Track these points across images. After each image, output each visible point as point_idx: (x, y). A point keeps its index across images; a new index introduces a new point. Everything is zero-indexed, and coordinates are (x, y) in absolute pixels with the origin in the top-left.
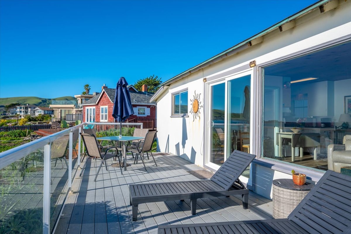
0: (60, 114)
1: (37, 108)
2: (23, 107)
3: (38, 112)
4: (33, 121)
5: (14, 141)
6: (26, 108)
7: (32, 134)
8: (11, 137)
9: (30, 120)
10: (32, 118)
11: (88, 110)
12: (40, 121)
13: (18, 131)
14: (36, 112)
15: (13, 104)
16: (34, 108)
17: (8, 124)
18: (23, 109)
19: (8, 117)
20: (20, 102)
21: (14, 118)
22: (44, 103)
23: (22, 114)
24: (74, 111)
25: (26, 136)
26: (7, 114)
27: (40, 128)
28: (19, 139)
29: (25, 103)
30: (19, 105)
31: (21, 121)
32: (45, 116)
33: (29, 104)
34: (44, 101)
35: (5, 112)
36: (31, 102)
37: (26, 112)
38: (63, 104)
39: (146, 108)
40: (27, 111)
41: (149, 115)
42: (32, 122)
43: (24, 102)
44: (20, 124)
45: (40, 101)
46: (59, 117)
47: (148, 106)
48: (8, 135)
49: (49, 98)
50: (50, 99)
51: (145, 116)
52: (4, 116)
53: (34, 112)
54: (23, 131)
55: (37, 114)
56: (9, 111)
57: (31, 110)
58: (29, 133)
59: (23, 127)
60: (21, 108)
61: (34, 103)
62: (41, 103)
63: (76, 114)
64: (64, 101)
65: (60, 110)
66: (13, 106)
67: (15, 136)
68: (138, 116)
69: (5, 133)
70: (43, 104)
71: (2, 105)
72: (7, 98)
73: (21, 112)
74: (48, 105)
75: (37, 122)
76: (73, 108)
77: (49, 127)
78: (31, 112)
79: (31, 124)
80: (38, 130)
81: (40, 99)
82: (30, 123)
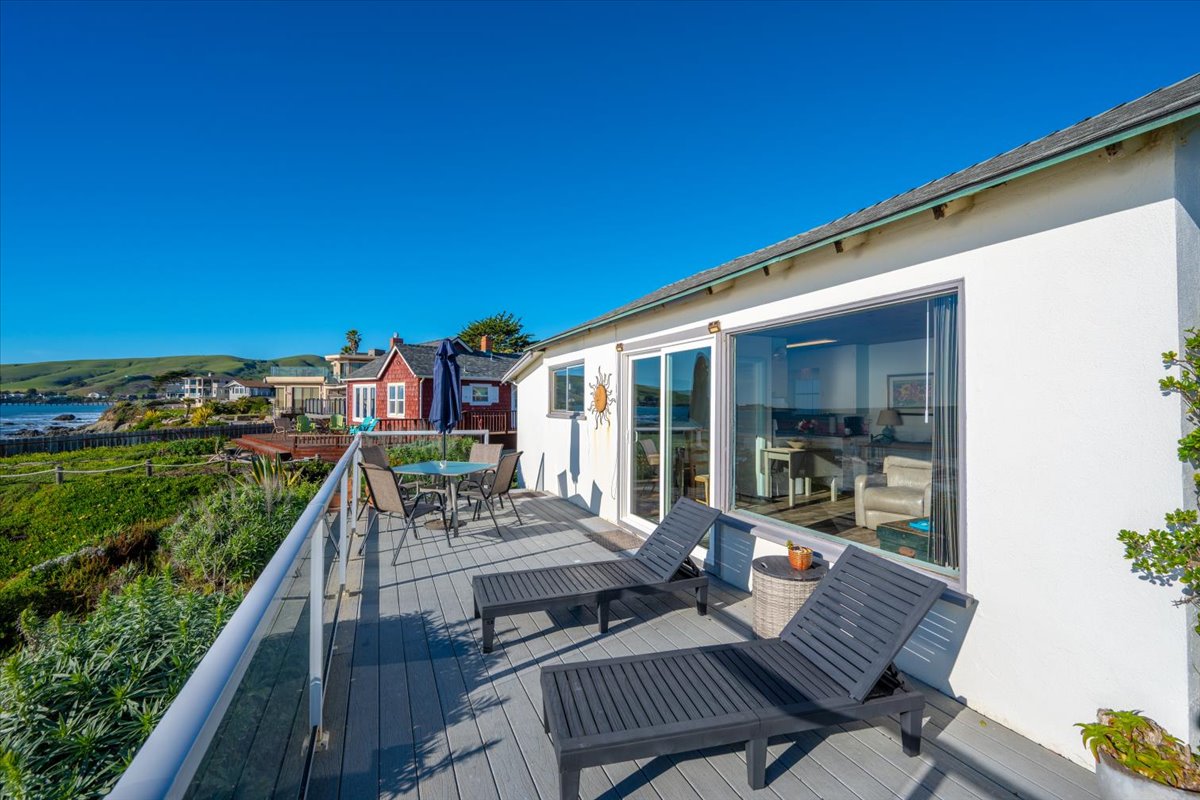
0: (290, 397)
1: (235, 383)
2: (200, 381)
3: (237, 392)
4: (224, 412)
5: (186, 465)
6: (208, 382)
7: (227, 447)
8: (176, 456)
9: (218, 411)
10: (223, 405)
11: (358, 390)
12: (243, 412)
13: (193, 440)
14: (231, 392)
15: (174, 373)
16: (227, 383)
17: (164, 422)
18: (200, 384)
19: (161, 404)
20: (191, 367)
21: (177, 406)
22: (249, 370)
23: (197, 395)
24: (324, 392)
25: (213, 452)
26: (158, 395)
27: (246, 433)
28: (196, 461)
29: (204, 369)
30: (187, 374)
31: (198, 414)
32: (254, 403)
33: (213, 374)
34: (251, 365)
35: (154, 390)
36: (219, 368)
37: (207, 392)
38: (297, 375)
39: (489, 386)
40: (208, 388)
41: (497, 401)
42: (222, 415)
43: (202, 367)
44: (194, 422)
45: (241, 365)
46: (290, 405)
47: (495, 384)
48: (169, 451)
49: (262, 359)
50: (265, 362)
51: (489, 403)
52: (150, 401)
53: (227, 392)
54: (205, 441)
55: (234, 397)
56: (164, 390)
57: (219, 388)
58: (221, 445)
59: (203, 432)
60: (193, 382)
61: (225, 370)
62: (241, 370)
63: (328, 399)
64: (300, 369)
65: (290, 388)
66: (175, 376)
67: (187, 453)
68: (472, 403)
69: (162, 446)
70: (246, 371)
71: (147, 374)
72: (159, 359)
73: (193, 391)
74: (260, 375)
75: (236, 417)
76: (321, 384)
77: (267, 429)
78: (218, 393)
79: (222, 420)
80: (241, 437)
81: (240, 360)
82: (217, 418)
